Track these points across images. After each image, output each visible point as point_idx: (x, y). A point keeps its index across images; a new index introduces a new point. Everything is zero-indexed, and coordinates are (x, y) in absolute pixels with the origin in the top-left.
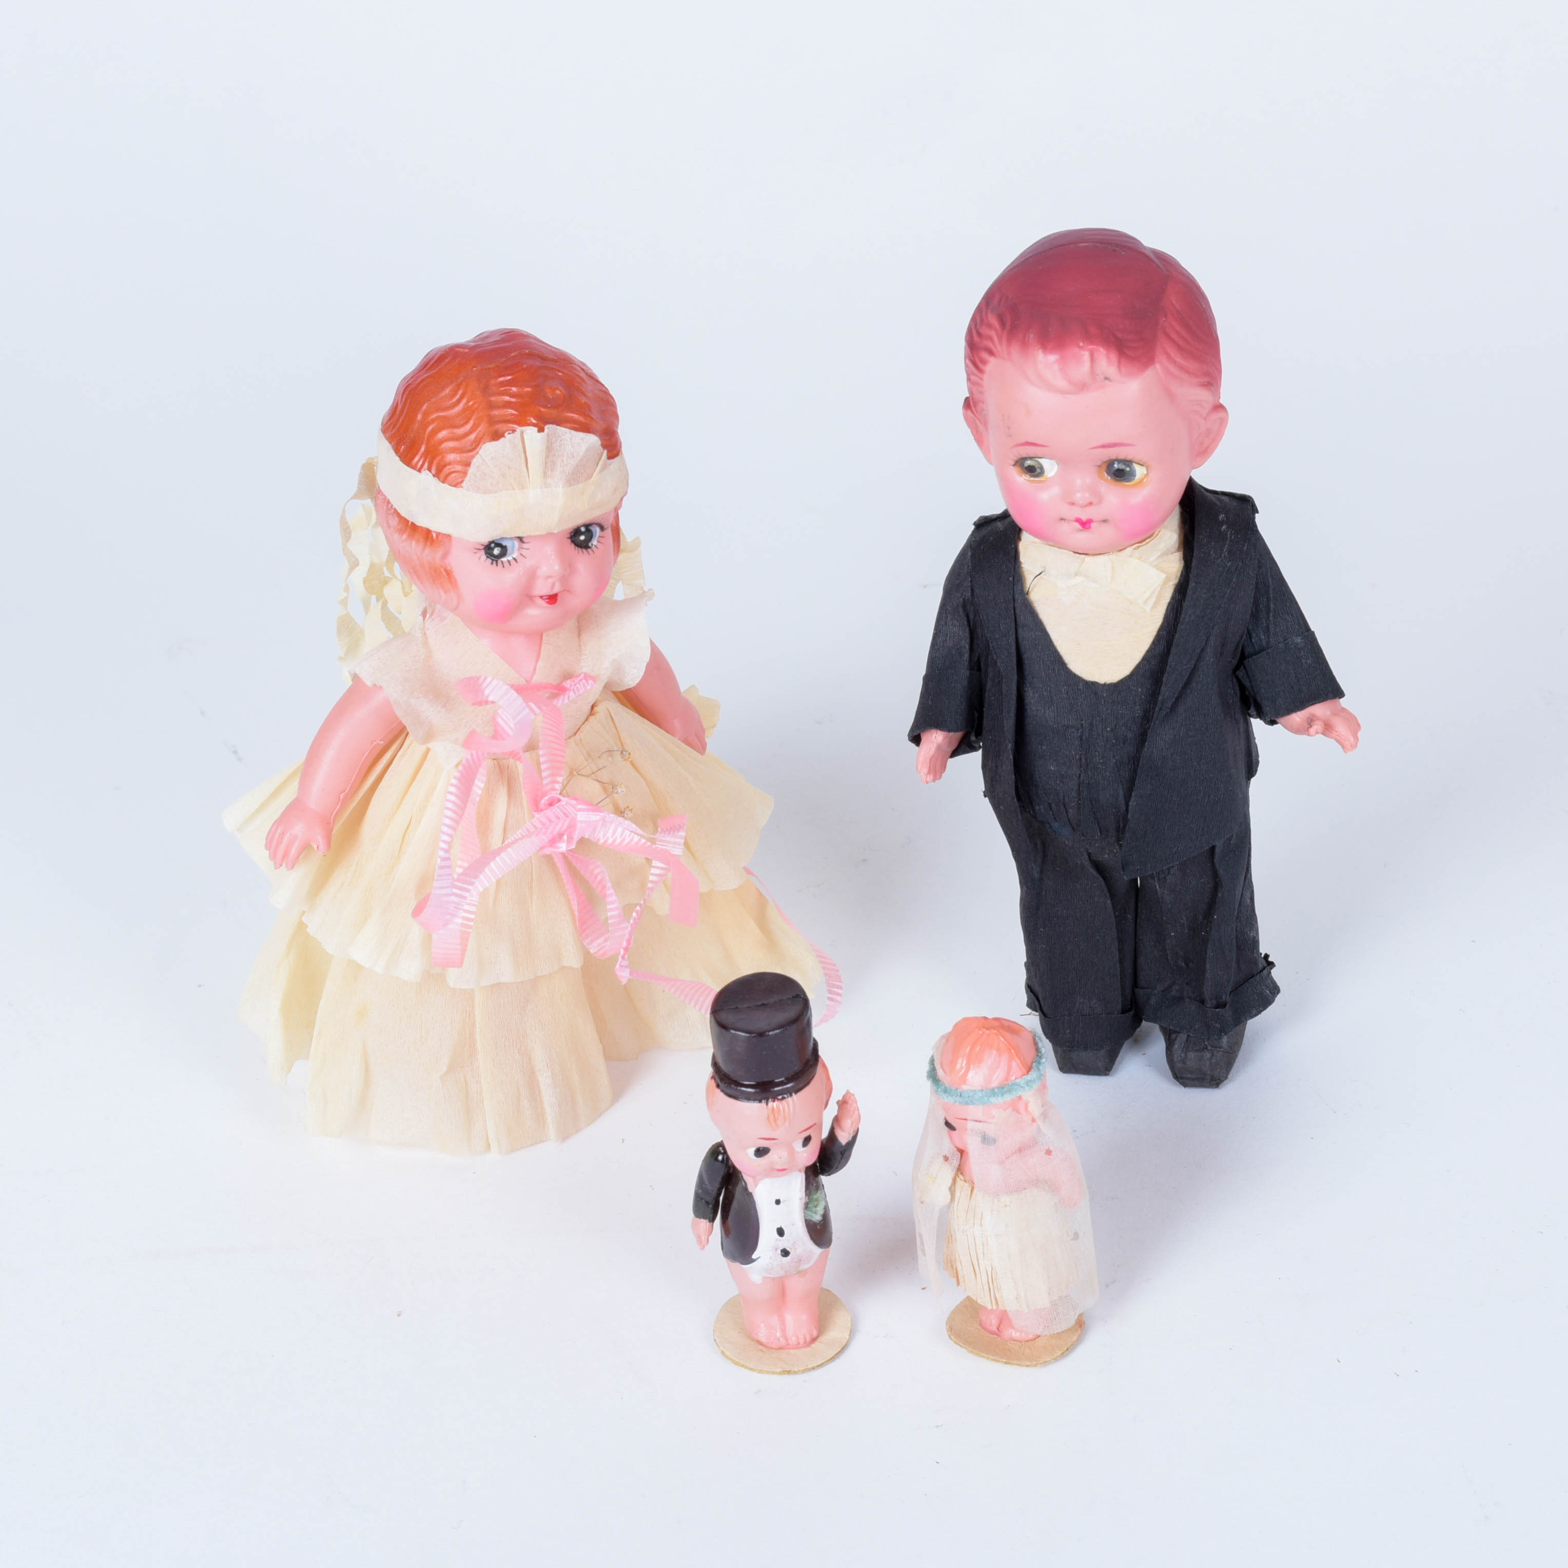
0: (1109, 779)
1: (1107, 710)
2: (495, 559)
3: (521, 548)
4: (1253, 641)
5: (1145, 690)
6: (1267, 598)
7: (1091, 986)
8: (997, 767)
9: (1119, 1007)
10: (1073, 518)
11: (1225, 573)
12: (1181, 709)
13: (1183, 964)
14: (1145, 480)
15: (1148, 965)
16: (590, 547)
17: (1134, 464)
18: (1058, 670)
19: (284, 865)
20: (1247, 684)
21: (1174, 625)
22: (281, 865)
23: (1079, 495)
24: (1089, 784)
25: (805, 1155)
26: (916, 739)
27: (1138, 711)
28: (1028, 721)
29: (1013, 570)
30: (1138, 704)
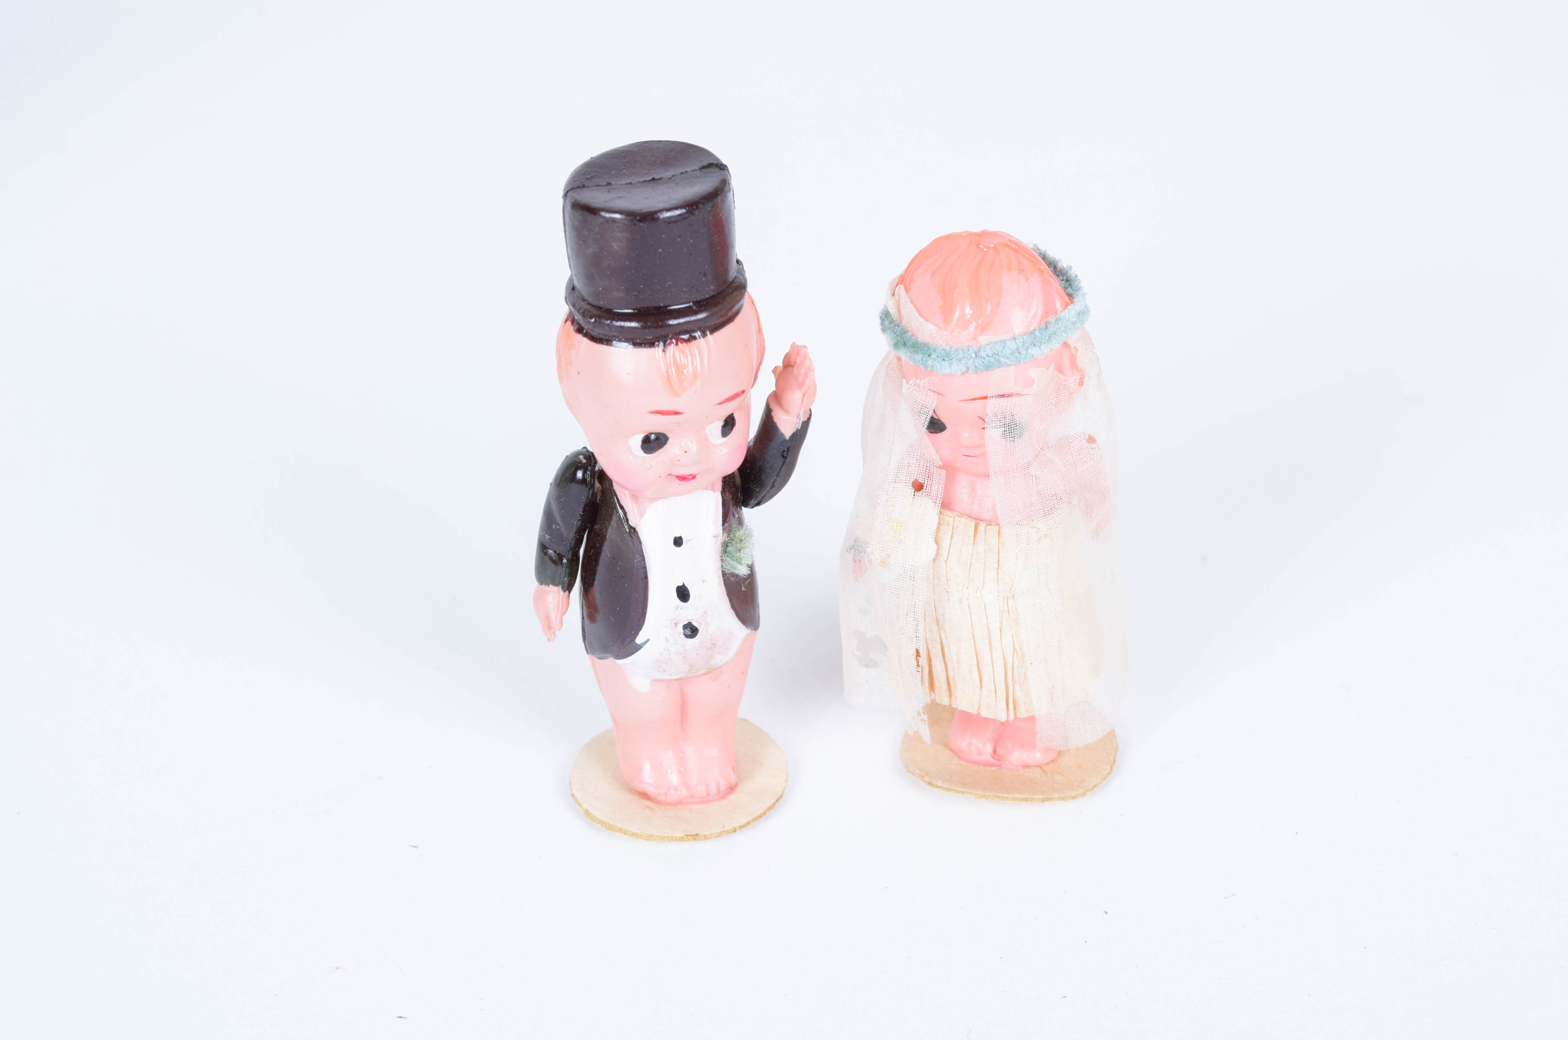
25: (725, 451)
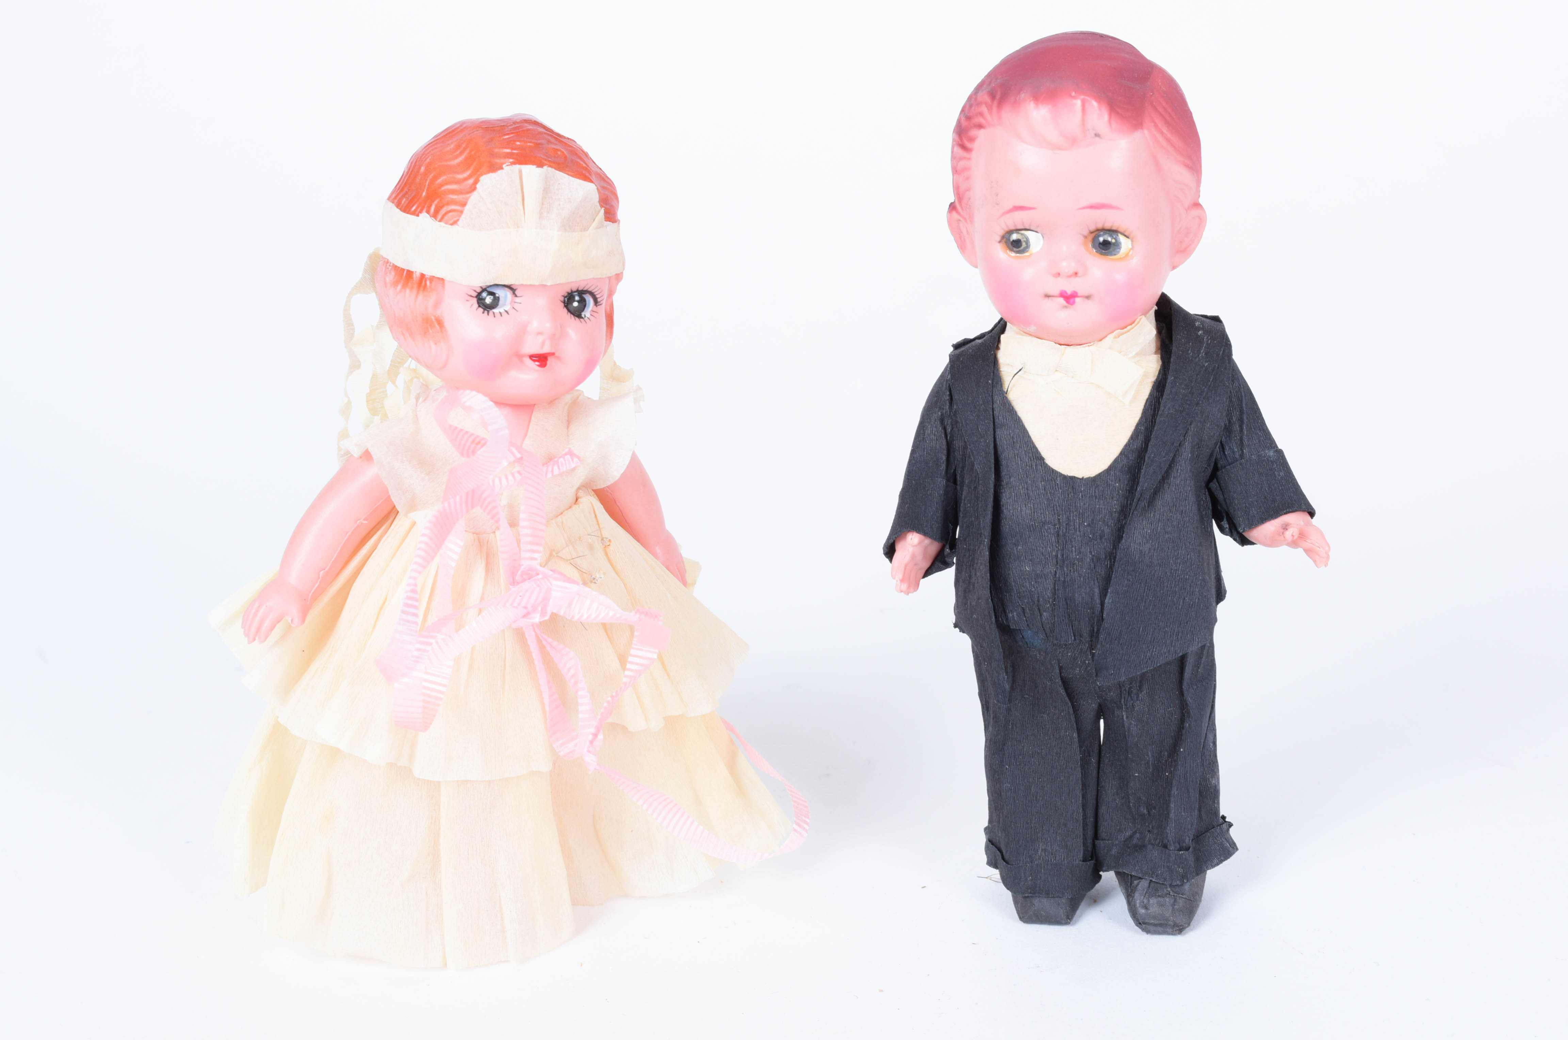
0: (1085, 576)
1: (1085, 504)
2: (487, 308)
3: (513, 302)
4: (1226, 453)
5: (1122, 486)
6: (1240, 411)
7: (1053, 833)
8: (970, 577)
9: (1081, 856)
10: (1057, 292)
11: (1202, 372)
12: (1159, 503)
13: (1145, 811)
14: (1131, 253)
15: (1109, 814)
16: (582, 318)
17: (1119, 235)
18: (1036, 465)
19: (257, 638)
20: (1220, 497)
21: (1152, 421)
22: (254, 640)
23: (1064, 264)
24: (1064, 581)
26: (890, 551)
27: (1115, 505)
28: (1003, 522)
29: (992, 374)
30: (1115, 499)
